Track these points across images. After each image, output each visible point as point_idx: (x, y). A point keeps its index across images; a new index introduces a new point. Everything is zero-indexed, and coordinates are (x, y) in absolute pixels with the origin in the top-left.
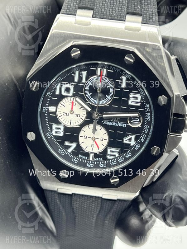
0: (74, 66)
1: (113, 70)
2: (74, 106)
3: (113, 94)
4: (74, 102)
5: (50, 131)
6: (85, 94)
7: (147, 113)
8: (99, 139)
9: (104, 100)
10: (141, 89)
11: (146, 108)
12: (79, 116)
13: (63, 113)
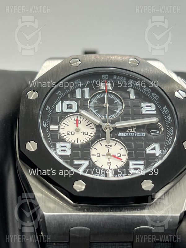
2: (79, 124)
4: (79, 120)
6: (91, 111)
7: (166, 117)
8: (115, 155)
9: (113, 115)
10: (153, 94)
11: (164, 112)
12: (86, 133)
13: (67, 132)
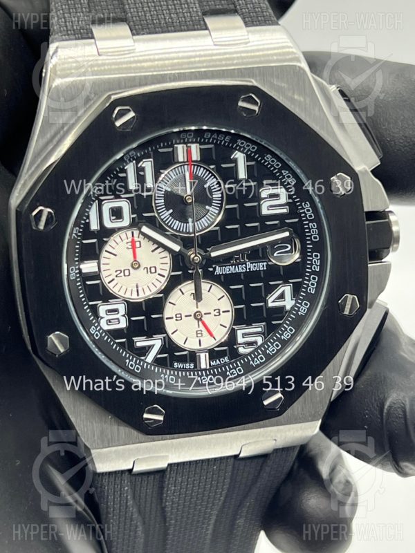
0: (118, 156)
1: (212, 143)
2: (137, 250)
3: (222, 201)
4: (136, 239)
5: (95, 323)
6: (159, 214)
7: (308, 224)
8: (210, 313)
9: (203, 219)
10: (285, 172)
11: (304, 213)
12: (153, 270)
13: (116, 271)
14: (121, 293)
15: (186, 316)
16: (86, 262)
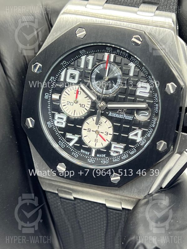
2: (78, 95)
3: (120, 83)
4: (79, 90)
5: (51, 121)
6: (91, 81)
7: (155, 104)
8: (103, 133)
9: (110, 90)
10: (149, 77)
11: (155, 98)
12: (83, 106)
13: (67, 102)
14: (67, 112)
15: (92, 131)
16: (55, 94)
